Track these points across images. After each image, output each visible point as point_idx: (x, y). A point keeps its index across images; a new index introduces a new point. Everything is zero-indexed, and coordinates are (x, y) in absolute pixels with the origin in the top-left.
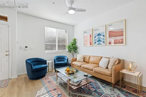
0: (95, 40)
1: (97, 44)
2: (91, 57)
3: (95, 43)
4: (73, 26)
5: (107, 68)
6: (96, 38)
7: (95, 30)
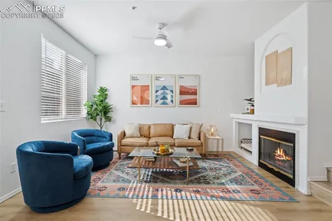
0: (157, 96)
1: (161, 104)
2: (152, 127)
3: (157, 101)
4: (96, 56)
5: (189, 138)
6: (159, 93)
7: (157, 79)
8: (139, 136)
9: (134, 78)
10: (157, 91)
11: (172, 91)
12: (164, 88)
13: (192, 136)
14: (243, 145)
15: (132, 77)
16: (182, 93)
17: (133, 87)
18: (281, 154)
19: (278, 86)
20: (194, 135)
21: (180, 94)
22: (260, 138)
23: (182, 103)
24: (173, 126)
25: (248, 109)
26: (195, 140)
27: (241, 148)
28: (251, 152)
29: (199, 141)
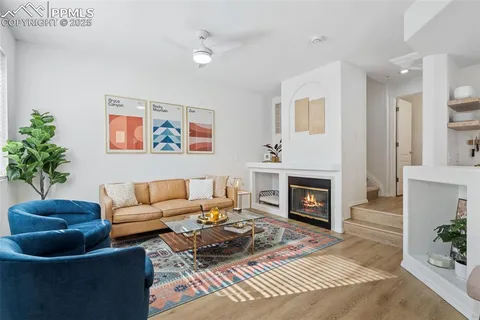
0: (155, 137)
1: (163, 149)
2: (152, 186)
3: (155, 145)
4: (17, 40)
5: (214, 197)
6: (158, 132)
7: (156, 108)
8: (136, 203)
9: (112, 102)
10: (155, 129)
11: (179, 130)
12: (167, 124)
13: (218, 194)
14: (262, 199)
15: (110, 100)
16: (193, 133)
17: (112, 117)
18: (312, 200)
19: (310, 134)
20: (221, 193)
21: (191, 135)
22: (290, 188)
23: (193, 148)
24: (185, 183)
25: (267, 156)
26: (222, 200)
27: (260, 202)
28: (278, 206)
29: (228, 200)
